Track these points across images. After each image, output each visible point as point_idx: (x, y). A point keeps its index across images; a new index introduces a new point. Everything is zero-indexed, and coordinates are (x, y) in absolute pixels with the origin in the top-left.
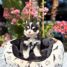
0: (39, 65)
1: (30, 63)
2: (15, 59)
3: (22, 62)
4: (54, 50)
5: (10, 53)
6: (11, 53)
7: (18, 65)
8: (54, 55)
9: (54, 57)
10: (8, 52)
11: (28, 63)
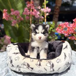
0: (50, 62)
1: (40, 61)
2: (24, 58)
3: (32, 61)
4: (64, 48)
5: (17, 53)
6: (19, 53)
7: (27, 64)
8: (65, 53)
9: (65, 56)
10: (14, 53)
11: (38, 61)
